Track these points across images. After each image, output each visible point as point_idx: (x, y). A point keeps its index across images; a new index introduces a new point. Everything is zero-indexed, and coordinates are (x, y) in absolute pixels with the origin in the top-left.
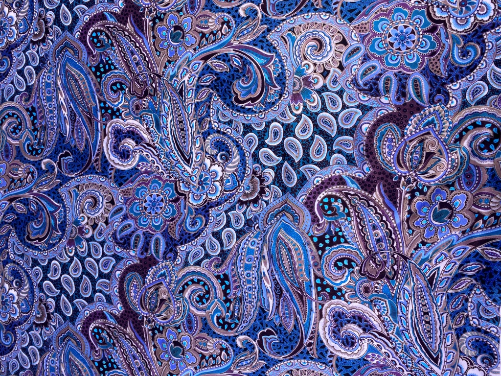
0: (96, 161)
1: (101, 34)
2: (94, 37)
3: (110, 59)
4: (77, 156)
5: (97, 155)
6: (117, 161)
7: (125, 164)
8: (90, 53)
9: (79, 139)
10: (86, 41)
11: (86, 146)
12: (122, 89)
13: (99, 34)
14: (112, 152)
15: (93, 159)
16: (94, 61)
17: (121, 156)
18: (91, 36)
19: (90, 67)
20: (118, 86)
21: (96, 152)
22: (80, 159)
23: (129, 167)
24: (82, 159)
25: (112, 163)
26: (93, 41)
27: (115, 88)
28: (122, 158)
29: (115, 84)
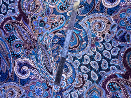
0: (11, 76)
1: (10, 25)
2: (6, 27)
3: (14, 35)
4: (3, 75)
5: (12, 74)
6: (21, 75)
7: (24, 77)
8: (5, 33)
9: (3, 68)
10: (3, 28)
11: (6, 70)
12: (20, 46)
13: (8, 25)
14: (18, 72)
15: (10, 75)
16: (7, 36)
17: (22, 73)
18: (5, 26)
19: (6, 39)
20: (19, 45)
21: (11, 73)
22: (4, 76)
23: (26, 78)
24: (5, 76)
25: (18, 77)
26: (6, 28)
27: (17, 46)
28: (23, 74)
29: (17, 45)
